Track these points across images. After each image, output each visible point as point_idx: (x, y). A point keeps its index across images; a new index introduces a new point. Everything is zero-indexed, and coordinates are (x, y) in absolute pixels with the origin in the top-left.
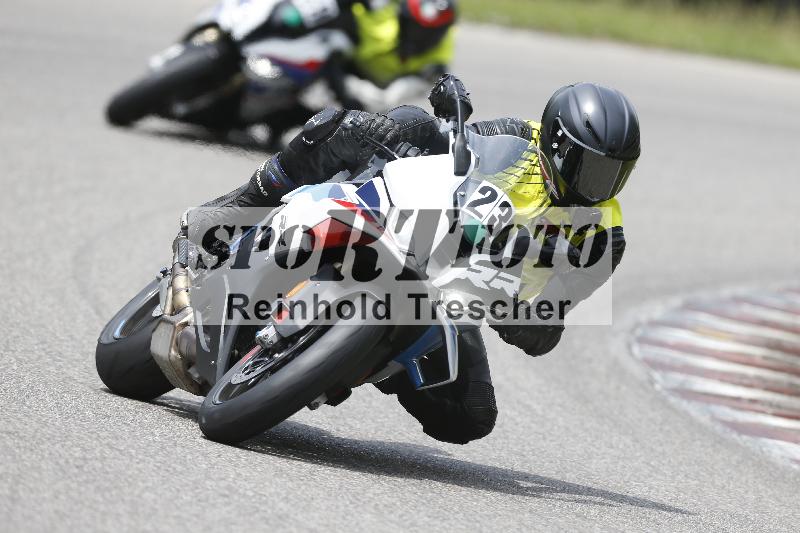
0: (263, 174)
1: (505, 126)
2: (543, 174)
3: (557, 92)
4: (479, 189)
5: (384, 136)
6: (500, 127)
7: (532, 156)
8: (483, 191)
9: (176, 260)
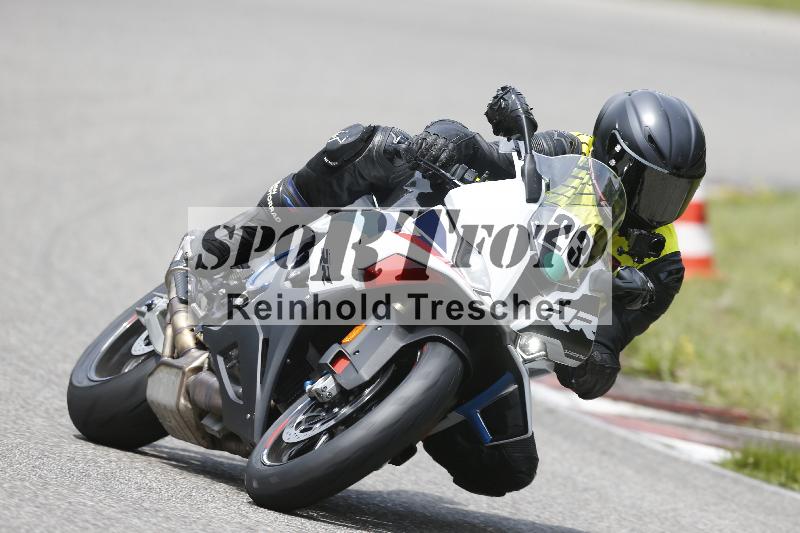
0: (275, 197)
1: (551, 139)
2: (596, 194)
3: (611, 100)
5: (438, 157)
6: (545, 140)
7: (583, 174)
9: (173, 294)
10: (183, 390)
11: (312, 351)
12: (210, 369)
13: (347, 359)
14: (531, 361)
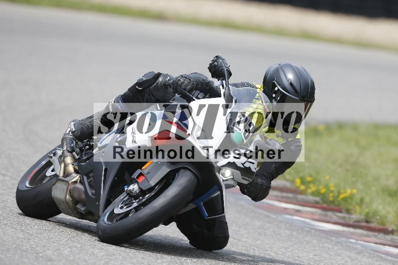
1: (244, 86)
5: (186, 88)
9: (65, 148)
10: (68, 192)
11: (127, 174)
12: (80, 182)
13: (143, 175)
14: (226, 180)
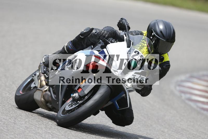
0: (66, 46)
2: (147, 46)
3: (152, 22)
4: (134, 51)
5: (105, 36)
6: (134, 33)
8: (135, 52)
9: (40, 72)
10: (42, 96)
12: (49, 91)
13: (81, 88)
14: (129, 88)
